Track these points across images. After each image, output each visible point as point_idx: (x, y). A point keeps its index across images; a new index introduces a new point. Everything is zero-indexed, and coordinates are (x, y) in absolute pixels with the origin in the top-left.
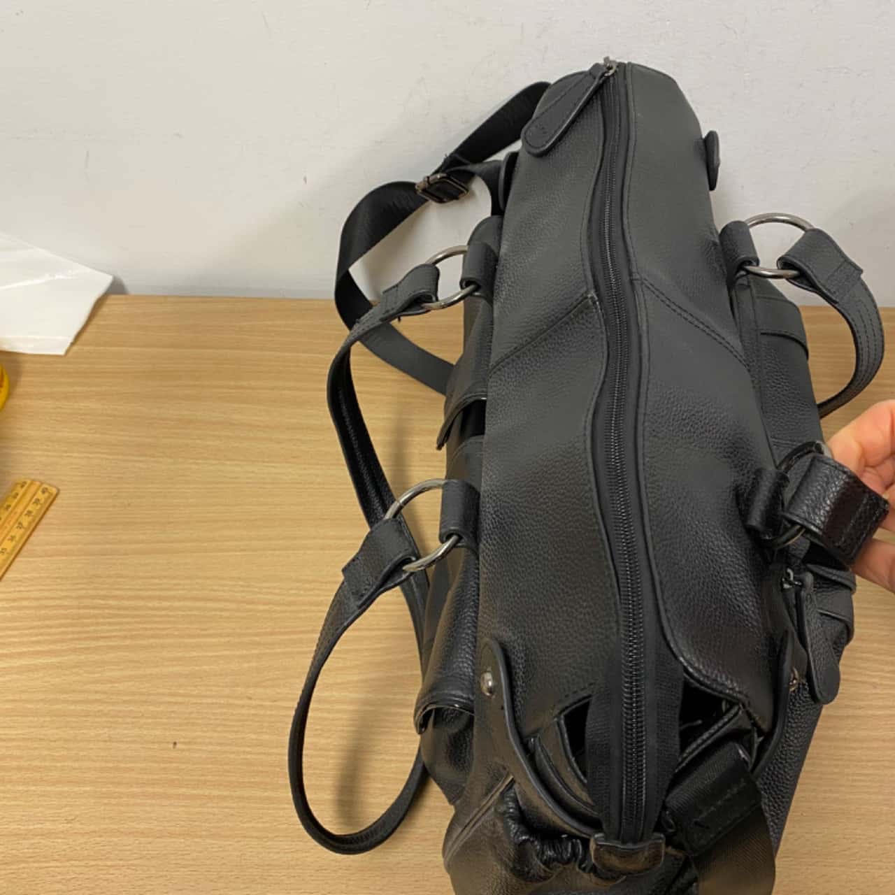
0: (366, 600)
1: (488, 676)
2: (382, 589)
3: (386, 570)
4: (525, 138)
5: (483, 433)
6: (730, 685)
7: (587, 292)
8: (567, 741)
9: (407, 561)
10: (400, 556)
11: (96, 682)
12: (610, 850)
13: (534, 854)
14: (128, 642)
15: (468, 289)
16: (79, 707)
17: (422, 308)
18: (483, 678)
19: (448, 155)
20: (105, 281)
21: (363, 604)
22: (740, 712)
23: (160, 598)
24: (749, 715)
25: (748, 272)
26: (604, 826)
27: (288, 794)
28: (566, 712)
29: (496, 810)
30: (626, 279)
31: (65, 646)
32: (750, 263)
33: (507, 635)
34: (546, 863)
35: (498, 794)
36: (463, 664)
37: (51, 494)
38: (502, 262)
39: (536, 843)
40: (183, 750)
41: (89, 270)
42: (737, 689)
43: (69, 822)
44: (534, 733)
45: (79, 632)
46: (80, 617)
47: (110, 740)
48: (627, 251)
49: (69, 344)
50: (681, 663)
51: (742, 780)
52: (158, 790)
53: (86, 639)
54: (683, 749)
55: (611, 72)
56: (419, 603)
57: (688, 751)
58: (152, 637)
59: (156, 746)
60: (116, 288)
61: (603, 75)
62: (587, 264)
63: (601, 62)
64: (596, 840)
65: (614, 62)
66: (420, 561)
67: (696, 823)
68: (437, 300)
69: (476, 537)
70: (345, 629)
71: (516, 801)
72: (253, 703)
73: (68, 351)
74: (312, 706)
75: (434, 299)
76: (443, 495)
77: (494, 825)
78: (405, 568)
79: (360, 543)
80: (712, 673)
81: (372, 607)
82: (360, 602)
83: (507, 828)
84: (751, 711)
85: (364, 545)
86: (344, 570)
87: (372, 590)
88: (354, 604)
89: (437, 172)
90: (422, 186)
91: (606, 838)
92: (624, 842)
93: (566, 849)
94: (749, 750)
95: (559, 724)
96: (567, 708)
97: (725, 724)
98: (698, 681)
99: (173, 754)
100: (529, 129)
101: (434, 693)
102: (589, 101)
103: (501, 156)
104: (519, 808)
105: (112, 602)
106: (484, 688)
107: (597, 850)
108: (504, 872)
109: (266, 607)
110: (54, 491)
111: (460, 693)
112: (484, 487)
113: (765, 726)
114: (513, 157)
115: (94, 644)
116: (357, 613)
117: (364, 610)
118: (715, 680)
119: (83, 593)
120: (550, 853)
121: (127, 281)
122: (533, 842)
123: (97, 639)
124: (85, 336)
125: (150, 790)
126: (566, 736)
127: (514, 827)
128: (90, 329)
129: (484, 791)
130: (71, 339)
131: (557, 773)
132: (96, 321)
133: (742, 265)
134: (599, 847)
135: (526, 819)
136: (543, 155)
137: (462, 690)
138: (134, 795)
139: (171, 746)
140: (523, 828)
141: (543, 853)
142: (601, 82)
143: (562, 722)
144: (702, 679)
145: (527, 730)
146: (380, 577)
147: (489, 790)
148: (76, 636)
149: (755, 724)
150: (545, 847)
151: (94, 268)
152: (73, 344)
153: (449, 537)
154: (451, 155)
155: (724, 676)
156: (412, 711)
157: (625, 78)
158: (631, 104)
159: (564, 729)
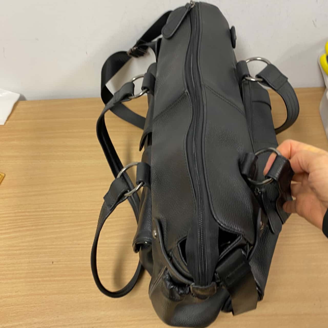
0: (113, 208)
1: (155, 231)
2: (118, 203)
3: (119, 195)
4: (163, 33)
5: (151, 144)
6: (237, 229)
7: (185, 90)
8: (181, 252)
9: (126, 192)
10: (124, 190)
11: (22, 242)
12: (197, 289)
13: (176, 292)
14: (34, 228)
15: (145, 91)
16: (18, 252)
17: (129, 98)
18: (153, 232)
19: (138, 40)
20: (17, 96)
21: (112, 209)
22: (241, 238)
23: (44, 211)
24: (245, 239)
25: (246, 80)
26: (194, 281)
27: (92, 277)
28: (180, 242)
29: (162, 278)
30: (198, 84)
31: (11, 230)
32: (247, 76)
33: (161, 216)
34: (181, 295)
35: (163, 272)
36: (148, 227)
37: (2, 176)
38: (157, 80)
39: (176, 288)
40: (55, 264)
41: (10, 92)
42: (239, 230)
43: (16, 292)
44: (171, 250)
45: (16, 225)
46: (16, 220)
47: (29, 262)
48: (199, 74)
49: (5, 121)
50: (218, 222)
51: (244, 262)
52: (48, 279)
53: (18, 227)
54: (220, 253)
55: (193, 6)
56: (136, 207)
57: (222, 254)
58: (43, 225)
59: (46, 264)
60: (22, 98)
61: (190, 7)
62: (185, 80)
63: (189, 2)
64: (192, 286)
65: (194, 2)
66: (131, 192)
67: (228, 278)
68: (134, 95)
69: (149, 182)
70: (106, 218)
71: (169, 274)
72: (80, 246)
73: (5, 123)
74: (98, 245)
75: (133, 95)
76: (137, 168)
77: (162, 283)
78: (125, 195)
79: (109, 187)
80: (230, 225)
81: (115, 210)
82: (111, 208)
83: (166, 284)
84: (246, 237)
85: (110, 188)
86: (104, 198)
87: (114, 204)
88: (108, 209)
89: (134, 46)
90: (129, 52)
91: (195, 285)
92: (202, 286)
93: (187, 289)
94: (246, 252)
95: (178, 246)
96: (180, 241)
97: (236, 243)
98: (225, 228)
99: (53, 266)
100: (164, 29)
101: (138, 239)
102: (186, 17)
103: (156, 40)
104: (170, 276)
105: (27, 214)
106: (154, 236)
107: (192, 289)
108: (166, 299)
109: (83, 212)
110: (3, 175)
111: (146, 238)
112: (152, 165)
113: (252, 242)
114: (160, 40)
115: (21, 229)
116: (110, 212)
117: (113, 211)
118: (231, 228)
119: (16, 211)
120: (181, 291)
121: (26, 96)
122: (175, 288)
123: (23, 227)
124: (11, 117)
125: (45, 279)
126: (180, 251)
127: (168, 283)
128: (13, 114)
129: (158, 272)
130: (6, 119)
131: (179, 264)
132: (15, 112)
133: (244, 77)
134: (193, 288)
135: (172, 280)
136: (170, 38)
137: (147, 237)
138: (39, 281)
139: (52, 263)
140: (171, 283)
141: (179, 291)
142: (189, 10)
143: (179, 246)
144: (226, 228)
145: (168, 249)
146: (117, 198)
147: (160, 271)
148: (15, 227)
149: (248, 242)
150: (179, 290)
151: (13, 92)
152: (7, 120)
153: (139, 183)
154: (139, 40)
155: (234, 226)
156: (132, 245)
157: (198, 8)
158: (200, 18)
159: (180, 248)
